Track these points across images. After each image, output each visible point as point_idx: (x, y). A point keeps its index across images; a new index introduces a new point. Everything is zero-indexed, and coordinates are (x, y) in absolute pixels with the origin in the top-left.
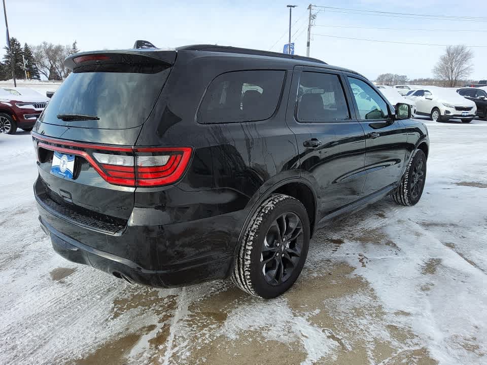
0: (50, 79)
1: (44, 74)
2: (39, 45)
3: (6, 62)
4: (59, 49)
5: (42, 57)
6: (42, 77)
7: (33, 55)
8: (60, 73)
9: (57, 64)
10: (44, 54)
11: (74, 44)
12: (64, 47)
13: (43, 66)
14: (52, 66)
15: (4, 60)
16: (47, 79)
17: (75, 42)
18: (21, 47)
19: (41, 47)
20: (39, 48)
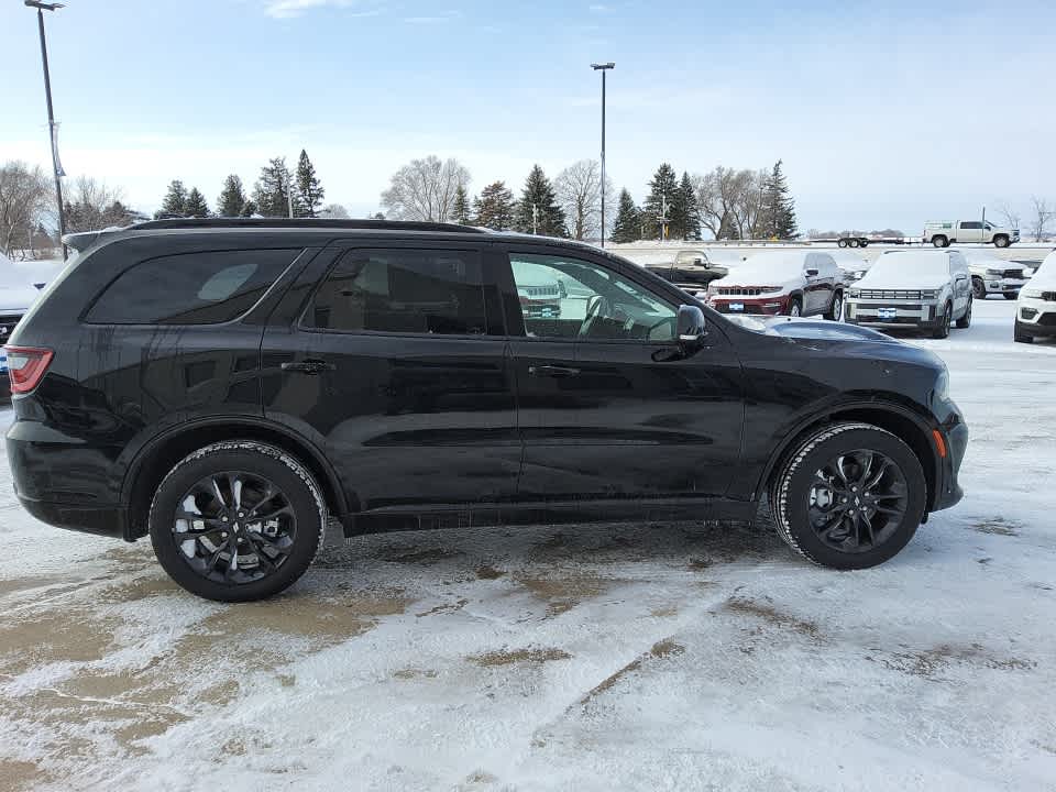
0: (718, 237)
1: (709, 227)
2: (709, 173)
3: (648, 208)
4: (745, 177)
5: (711, 195)
6: (706, 234)
7: (696, 193)
8: (741, 226)
9: (738, 208)
10: (715, 190)
11: (777, 165)
12: (755, 172)
13: (711, 213)
14: (726, 213)
15: (646, 205)
16: (714, 238)
17: (780, 162)
18: (676, 180)
19: (711, 176)
20: (708, 178)
